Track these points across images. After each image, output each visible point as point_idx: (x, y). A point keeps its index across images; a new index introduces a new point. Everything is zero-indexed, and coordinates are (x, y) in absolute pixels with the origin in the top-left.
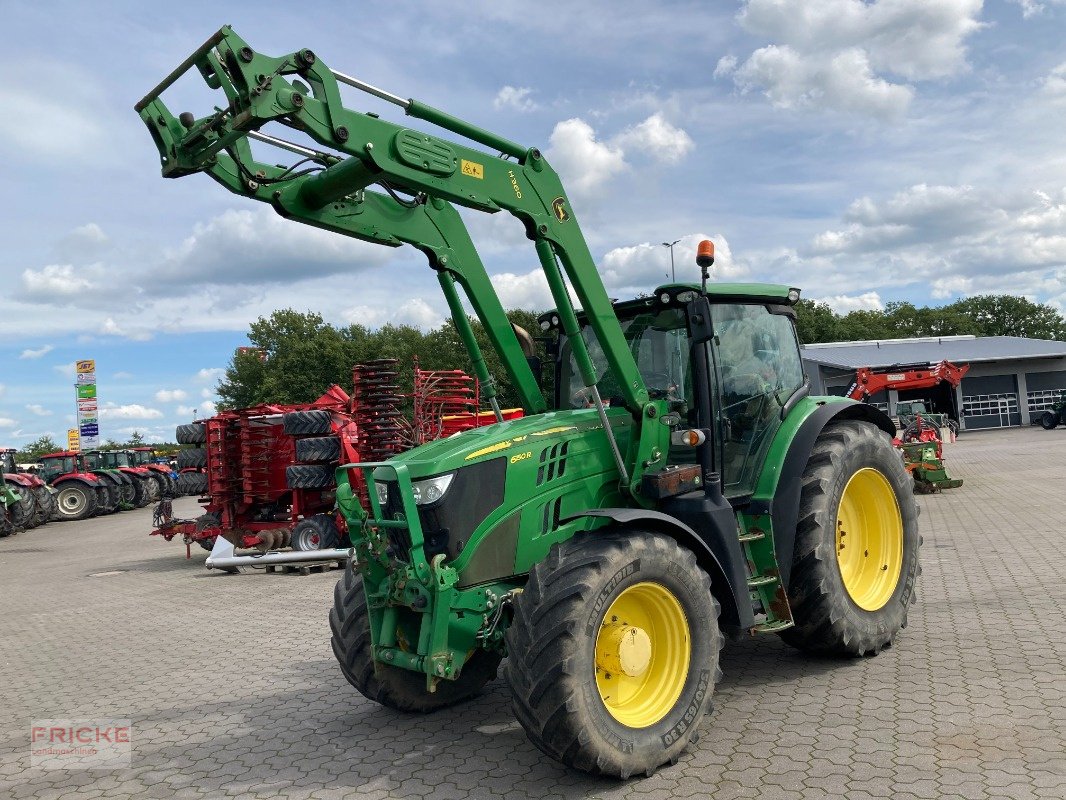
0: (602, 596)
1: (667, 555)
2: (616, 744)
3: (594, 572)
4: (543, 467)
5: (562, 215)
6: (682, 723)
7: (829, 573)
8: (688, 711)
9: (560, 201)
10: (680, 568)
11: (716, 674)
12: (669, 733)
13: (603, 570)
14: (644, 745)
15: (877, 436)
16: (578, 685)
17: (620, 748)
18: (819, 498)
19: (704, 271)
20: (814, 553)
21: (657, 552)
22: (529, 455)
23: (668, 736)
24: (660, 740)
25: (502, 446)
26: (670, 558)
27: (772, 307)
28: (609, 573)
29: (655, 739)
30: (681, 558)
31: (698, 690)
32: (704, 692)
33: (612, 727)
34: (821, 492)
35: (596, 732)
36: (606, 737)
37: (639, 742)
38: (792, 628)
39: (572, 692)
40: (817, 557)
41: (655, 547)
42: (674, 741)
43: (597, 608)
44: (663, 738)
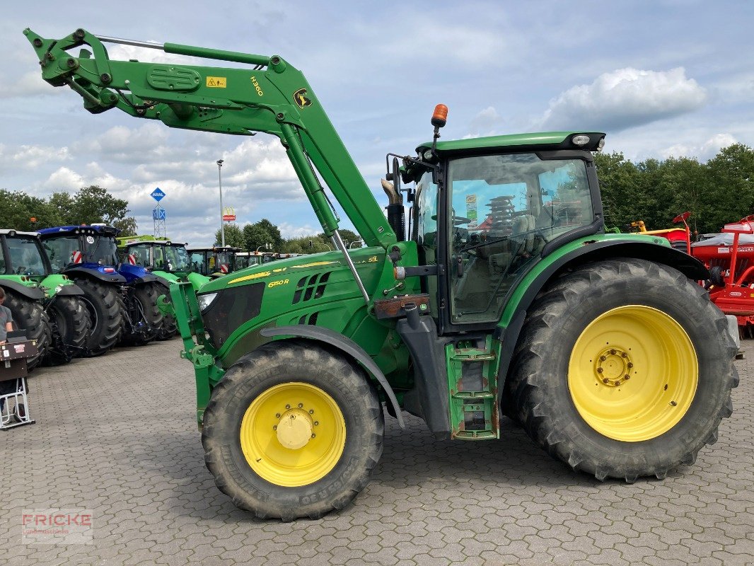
0: (244, 387)
1: (316, 365)
2: (251, 492)
3: (240, 370)
4: (301, 290)
5: (304, 102)
6: (325, 491)
7: (547, 399)
8: (333, 484)
9: (302, 92)
10: (331, 376)
11: (368, 461)
12: (309, 496)
13: (246, 370)
14: (281, 498)
15: (655, 273)
16: (216, 445)
17: (255, 495)
18: (542, 330)
19: (436, 131)
20: (526, 379)
21: (305, 361)
22: (287, 281)
23: (307, 498)
24: (297, 499)
25: (262, 274)
26: (320, 367)
27: (541, 153)
28: (252, 373)
29: (294, 497)
30: (332, 368)
31: (346, 470)
32: (351, 473)
33: (252, 480)
34: (544, 325)
35: (232, 480)
36: (242, 486)
37: (276, 495)
38: (495, 440)
39: (211, 449)
40: (530, 382)
41: (303, 358)
42: (311, 503)
43: (238, 395)
44: (301, 498)
